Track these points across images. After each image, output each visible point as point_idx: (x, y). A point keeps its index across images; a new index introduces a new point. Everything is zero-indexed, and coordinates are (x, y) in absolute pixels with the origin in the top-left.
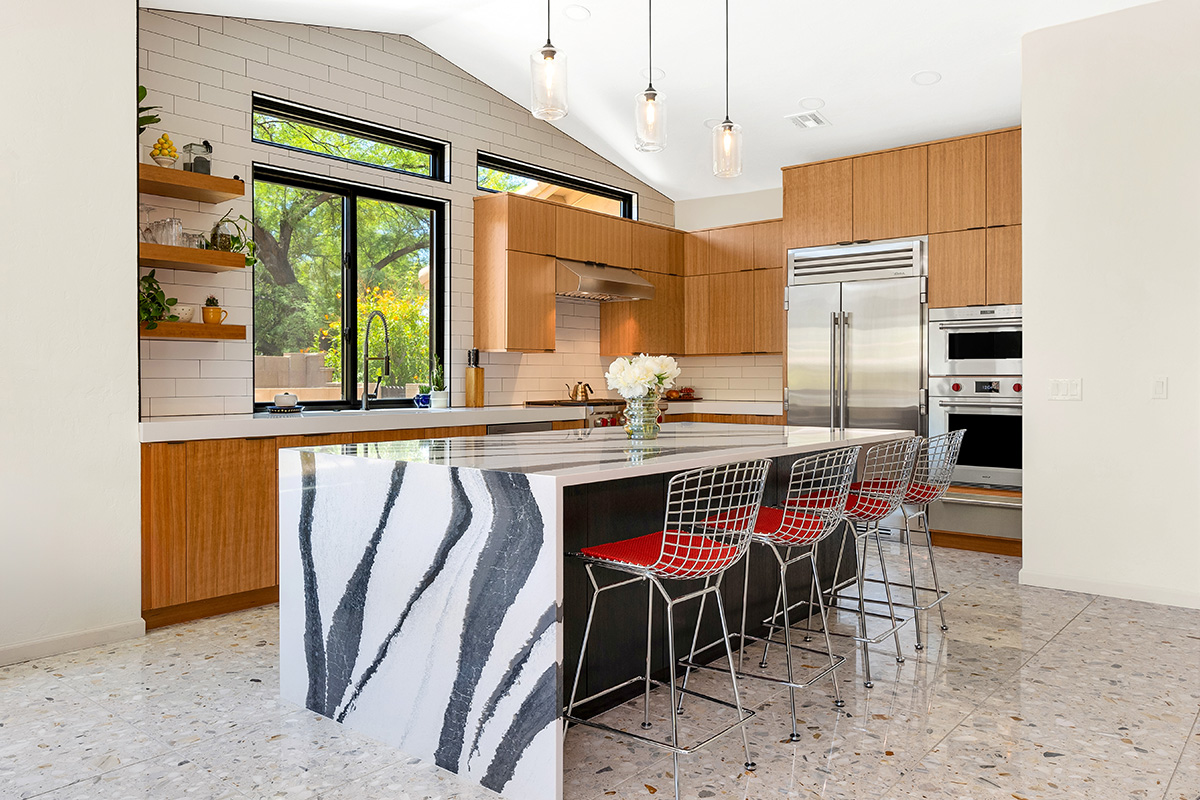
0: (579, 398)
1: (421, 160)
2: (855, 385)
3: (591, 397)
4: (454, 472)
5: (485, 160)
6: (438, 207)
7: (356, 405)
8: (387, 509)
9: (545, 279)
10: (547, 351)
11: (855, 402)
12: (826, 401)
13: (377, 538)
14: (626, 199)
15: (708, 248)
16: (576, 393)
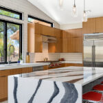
1: (18, 16)
2: (96, 57)
4: (55, 83)
5: (30, 16)
6: (21, 25)
7: (7, 63)
8: (37, 90)
9: (41, 39)
11: (96, 61)
12: (91, 60)
13: (34, 95)
14: (52, 24)
15: (67, 33)
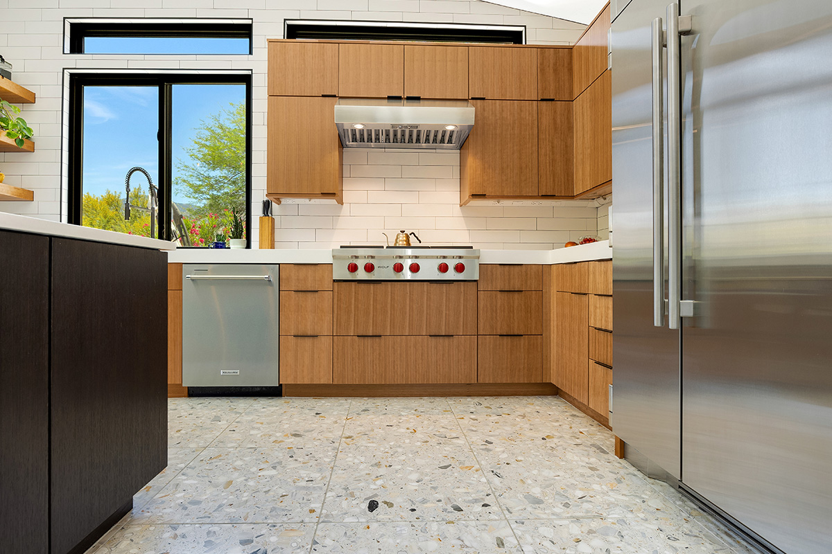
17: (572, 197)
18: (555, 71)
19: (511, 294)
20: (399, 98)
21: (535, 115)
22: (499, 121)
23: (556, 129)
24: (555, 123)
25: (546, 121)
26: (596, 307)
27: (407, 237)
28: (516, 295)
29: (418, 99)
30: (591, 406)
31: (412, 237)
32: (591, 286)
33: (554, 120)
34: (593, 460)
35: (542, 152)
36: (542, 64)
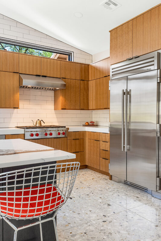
0: (38, 125)
3: (43, 124)
10: (15, 108)
16: (36, 124)
17: (89, 110)
18: (84, 71)
19: (76, 140)
20: (39, 76)
21: (79, 85)
22: (69, 86)
23: (84, 89)
24: (84, 87)
25: (82, 86)
26: (102, 144)
27: (40, 121)
28: (77, 140)
29: (45, 76)
30: (101, 169)
31: (42, 121)
32: (101, 139)
33: (84, 86)
34: (106, 181)
35: (81, 96)
36: (81, 69)
